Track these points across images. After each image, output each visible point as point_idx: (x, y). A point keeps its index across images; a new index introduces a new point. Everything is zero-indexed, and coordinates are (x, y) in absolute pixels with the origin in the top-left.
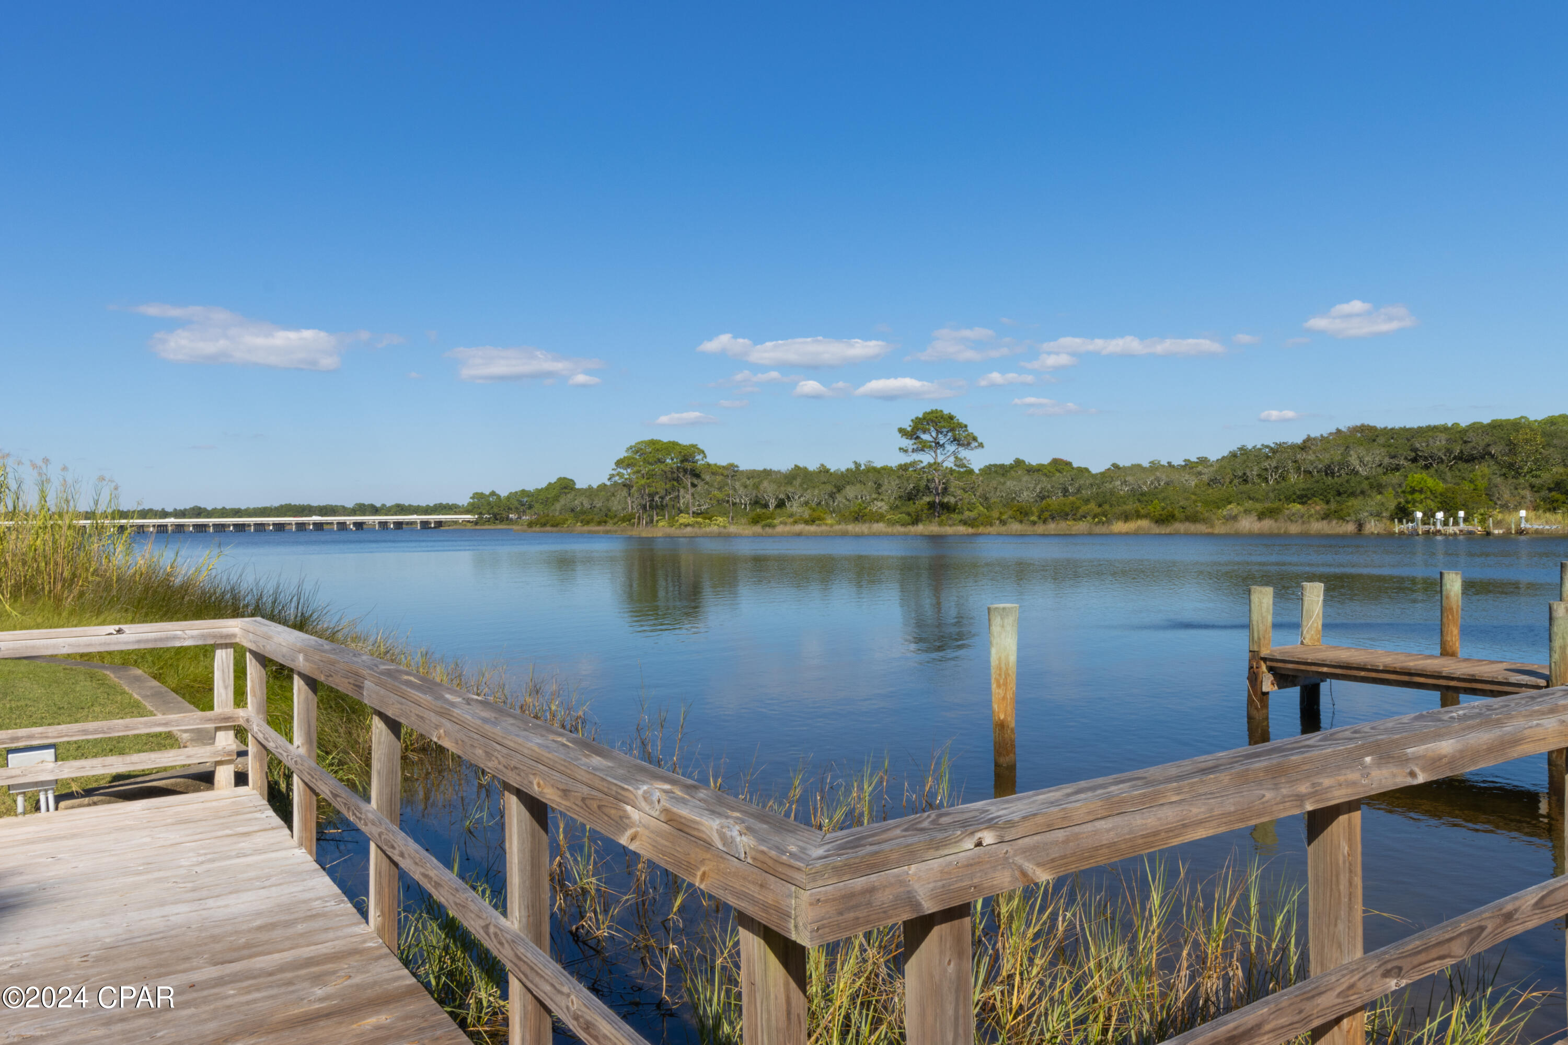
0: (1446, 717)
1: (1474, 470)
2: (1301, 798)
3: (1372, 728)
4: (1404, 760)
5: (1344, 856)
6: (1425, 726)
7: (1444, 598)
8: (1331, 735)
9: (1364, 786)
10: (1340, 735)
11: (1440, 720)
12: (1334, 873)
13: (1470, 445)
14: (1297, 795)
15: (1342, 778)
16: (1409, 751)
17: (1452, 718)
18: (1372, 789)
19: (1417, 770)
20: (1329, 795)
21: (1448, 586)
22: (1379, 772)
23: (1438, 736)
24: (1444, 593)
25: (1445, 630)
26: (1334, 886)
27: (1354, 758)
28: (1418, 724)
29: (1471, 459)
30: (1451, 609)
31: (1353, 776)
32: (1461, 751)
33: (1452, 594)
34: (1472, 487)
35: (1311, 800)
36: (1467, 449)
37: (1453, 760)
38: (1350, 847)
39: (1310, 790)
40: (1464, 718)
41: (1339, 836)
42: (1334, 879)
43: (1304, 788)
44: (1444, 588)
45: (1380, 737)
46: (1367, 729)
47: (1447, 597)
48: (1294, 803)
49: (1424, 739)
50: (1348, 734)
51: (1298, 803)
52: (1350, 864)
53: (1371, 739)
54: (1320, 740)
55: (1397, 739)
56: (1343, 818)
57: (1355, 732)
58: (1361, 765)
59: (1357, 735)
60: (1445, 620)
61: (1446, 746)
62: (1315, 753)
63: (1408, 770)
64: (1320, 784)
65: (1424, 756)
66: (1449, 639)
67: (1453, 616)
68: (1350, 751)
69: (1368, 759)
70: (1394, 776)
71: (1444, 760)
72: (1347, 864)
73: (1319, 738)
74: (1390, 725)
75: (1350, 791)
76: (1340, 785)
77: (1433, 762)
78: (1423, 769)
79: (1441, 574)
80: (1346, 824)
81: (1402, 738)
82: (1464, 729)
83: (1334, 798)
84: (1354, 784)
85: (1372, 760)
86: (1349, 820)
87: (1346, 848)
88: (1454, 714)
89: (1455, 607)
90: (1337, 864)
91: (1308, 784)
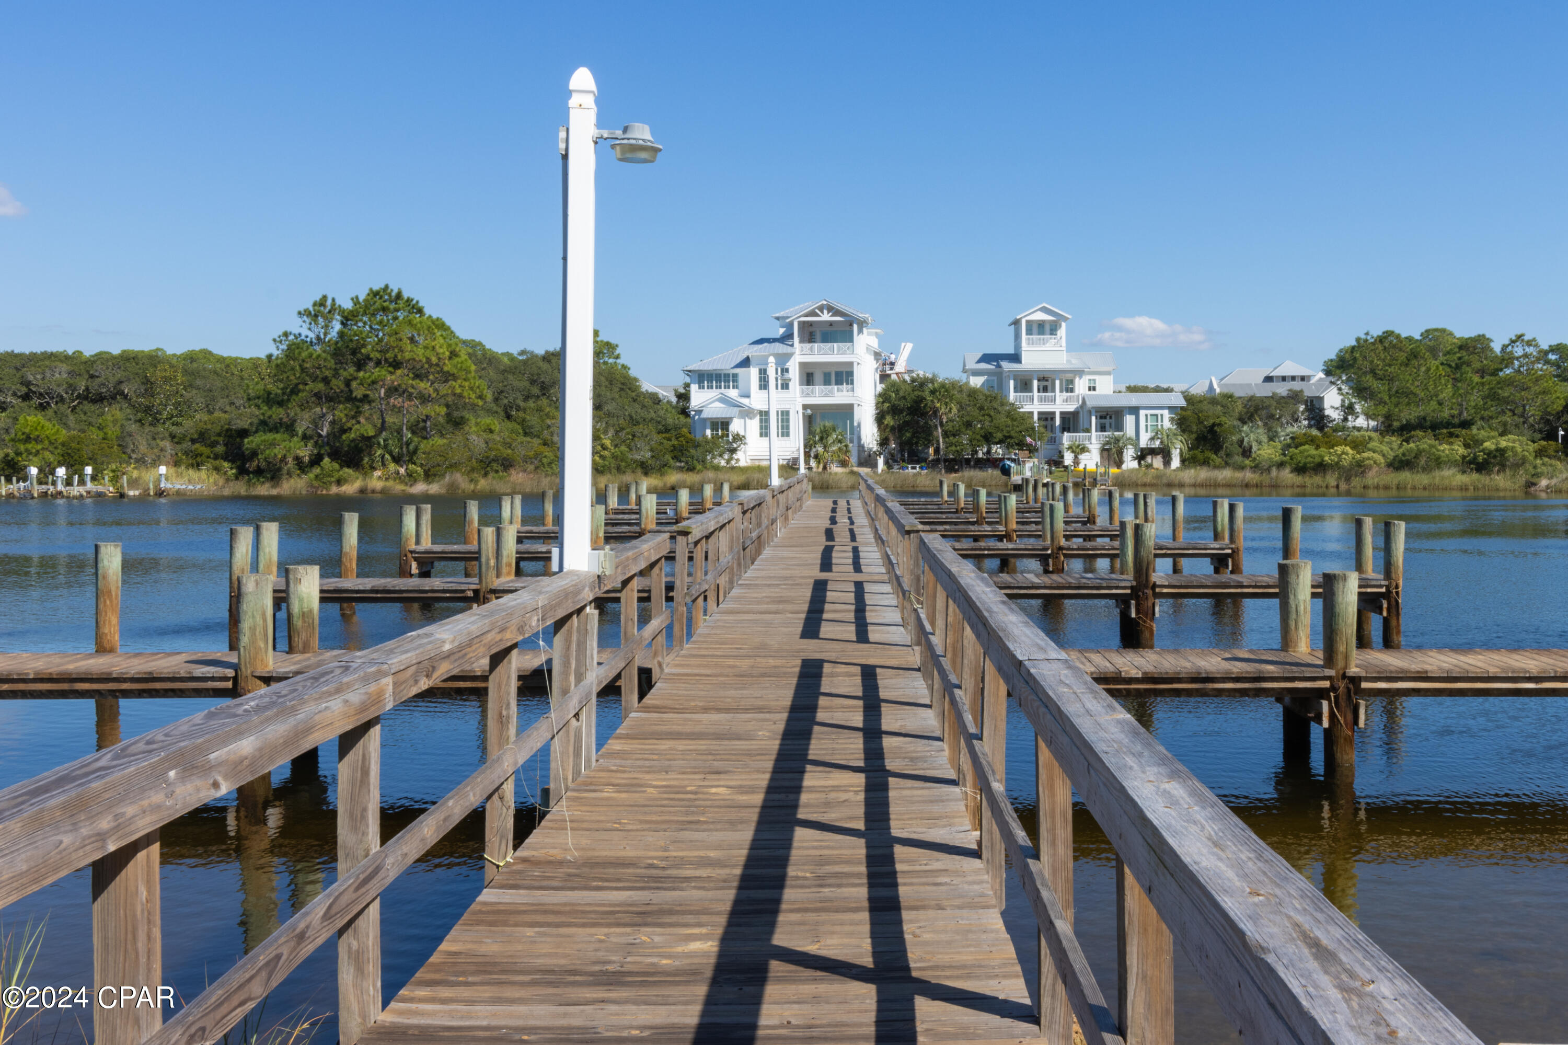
0: (240, 711)
1: (103, 414)
2: (102, 837)
3: (166, 735)
4: (208, 769)
5: (143, 905)
6: (223, 724)
7: (100, 577)
8: (123, 750)
9: (169, 808)
10: (133, 749)
11: (236, 716)
12: (130, 928)
13: (98, 381)
14: (98, 834)
15: (145, 803)
16: (212, 756)
17: (246, 711)
18: (177, 811)
19: (220, 779)
20: (133, 827)
21: (106, 563)
22: (183, 788)
23: (239, 734)
24: (100, 572)
25: (101, 620)
26: (129, 946)
27: (157, 776)
28: (215, 723)
29: (99, 399)
30: (110, 592)
31: (157, 797)
32: (260, 749)
33: (111, 572)
34: (101, 435)
35: (114, 838)
36: (94, 385)
37: (254, 760)
38: (149, 891)
39: (113, 824)
40: (259, 709)
41: (137, 880)
42: (130, 936)
43: (105, 824)
44: (100, 565)
45: (182, 744)
46: (160, 737)
47: (104, 577)
48: (95, 844)
49: (227, 739)
50: (141, 746)
51: (99, 844)
52: (149, 913)
53: (174, 748)
54: (113, 759)
55: (201, 744)
56: (141, 856)
57: (148, 743)
58: (165, 782)
59: (155, 746)
60: (101, 606)
61: (246, 746)
62: (116, 775)
63: (211, 781)
64: (123, 814)
65: (227, 761)
66: (106, 631)
67: (111, 601)
68: (153, 767)
69: (172, 774)
70: (198, 790)
71: (246, 762)
72: (146, 914)
73: (109, 756)
74: (184, 728)
75: (154, 817)
76: (144, 812)
77: (235, 766)
78: (226, 778)
79: (97, 547)
80: (145, 863)
81: (205, 742)
82: (262, 723)
83: (137, 830)
84: (158, 807)
85: (177, 773)
86: (148, 856)
87: (145, 893)
88: (246, 707)
89: (113, 589)
90: (134, 916)
91: (110, 817)
